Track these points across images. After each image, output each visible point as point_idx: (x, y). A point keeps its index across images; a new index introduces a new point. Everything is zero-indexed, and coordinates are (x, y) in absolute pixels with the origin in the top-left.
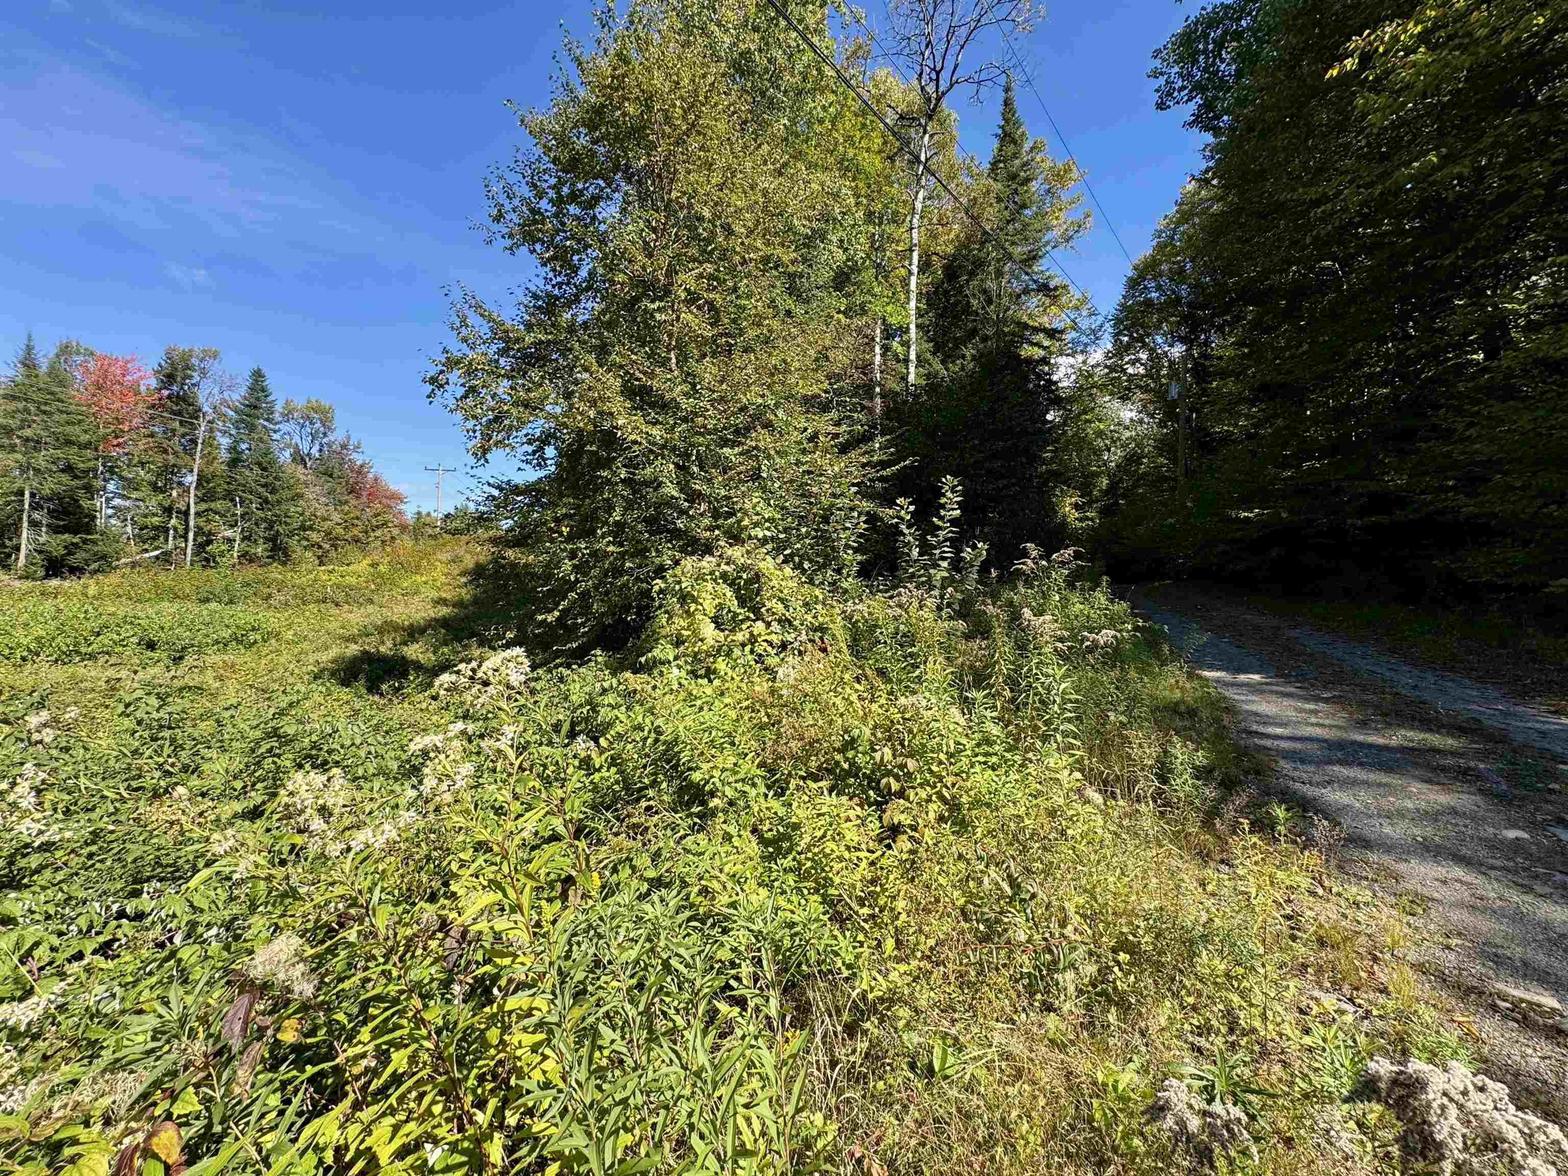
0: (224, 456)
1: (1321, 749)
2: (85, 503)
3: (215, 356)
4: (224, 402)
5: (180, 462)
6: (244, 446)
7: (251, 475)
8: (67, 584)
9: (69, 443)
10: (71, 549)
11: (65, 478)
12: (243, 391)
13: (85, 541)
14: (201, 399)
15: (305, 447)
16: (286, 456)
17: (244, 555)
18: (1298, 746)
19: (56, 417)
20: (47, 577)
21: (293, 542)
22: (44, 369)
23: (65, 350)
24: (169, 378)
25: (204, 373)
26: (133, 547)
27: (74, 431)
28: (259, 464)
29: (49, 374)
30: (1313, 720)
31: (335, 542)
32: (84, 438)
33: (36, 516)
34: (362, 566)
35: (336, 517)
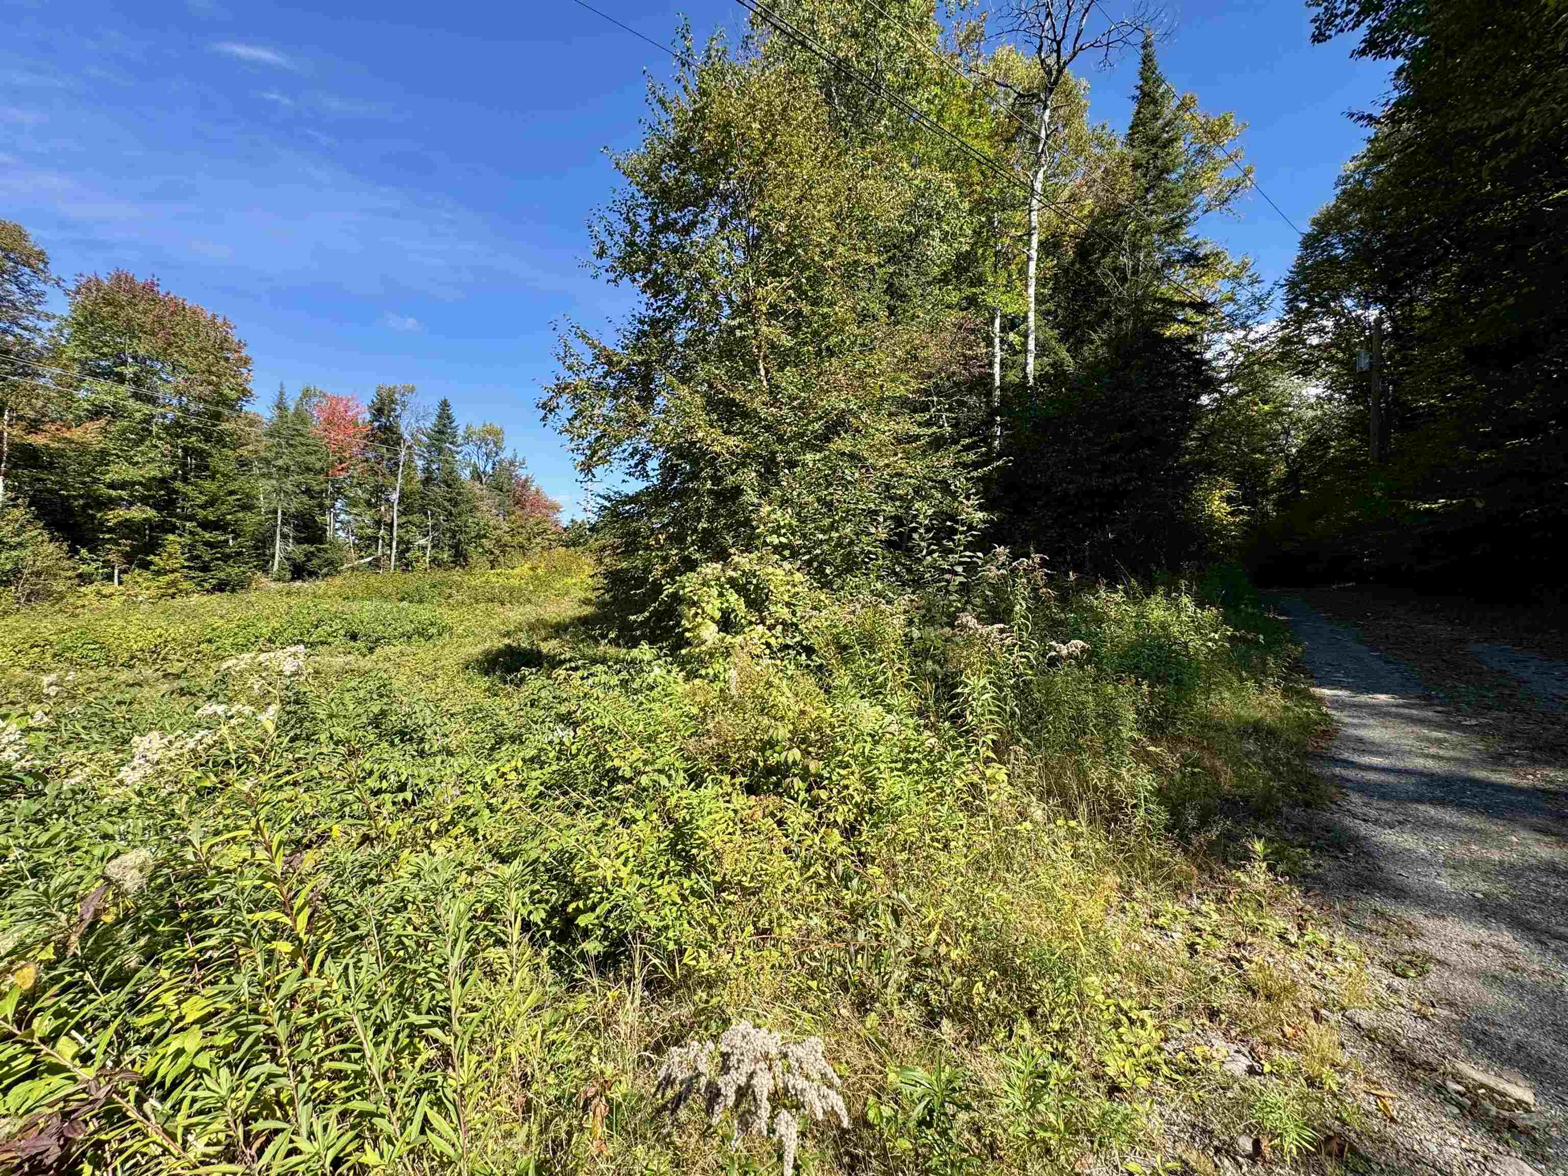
0: (420, 475)
1: (1416, 785)
2: (319, 519)
3: (412, 390)
4: (419, 429)
5: (387, 483)
6: (434, 467)
7: (438, 491)
8: (306, 585)
9: (308, 469)
10: (309, 556)
11: (305, 498)
12: (434, 419)
13: (319, 550)
14: (402, 429)
15: (481, 465)
16: (466, 474)
17: (433, 560)
18: (1391, 779)
19: (299, 449)
20: (293, 579)
21: (471, 548)
22: (292, 410)
23: (307, 394)
24: (379, 412)
25: (404, 405)
26: (353, 554)
27: (312, 459)
28: (445, 482)
29: (294, 414)
30: (1433, 750)
31: (503, 548)
32: (318, 465)
33: (285, 530)
34: (524, 568)
35: (505, 526)
